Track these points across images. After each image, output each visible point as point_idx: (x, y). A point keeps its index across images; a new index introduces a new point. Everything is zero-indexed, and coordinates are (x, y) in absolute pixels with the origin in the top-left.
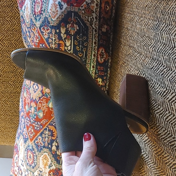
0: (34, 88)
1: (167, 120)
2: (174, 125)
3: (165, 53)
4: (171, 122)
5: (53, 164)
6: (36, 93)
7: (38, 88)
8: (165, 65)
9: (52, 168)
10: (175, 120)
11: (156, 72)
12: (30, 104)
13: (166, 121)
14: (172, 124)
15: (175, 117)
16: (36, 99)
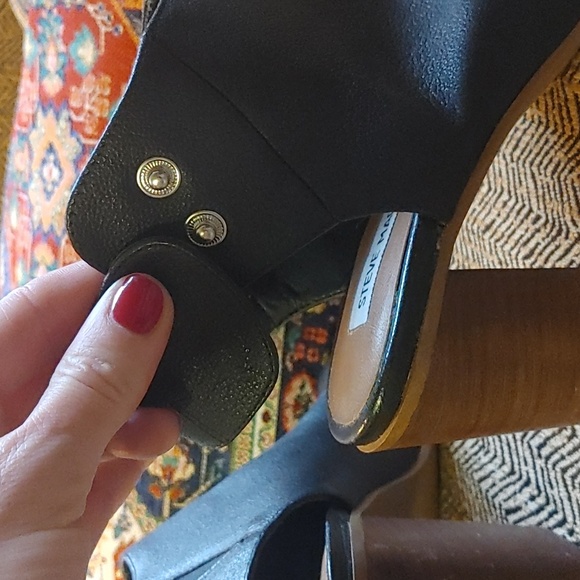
0: (44, 180)
1: (545, 452)
2: (574, 477)
3: (541, 163)
4: (563, 464)
5: (132, 519)
6: (53, 198)
7: (61, 177)
8: (541, 213)
9: (127, 537)
10: (575, 456)
11: (502, 247)
12: (32, 253)
13: (540, 456)
14: (564, 471)
15: (576, 441)
16: (52, 226)
